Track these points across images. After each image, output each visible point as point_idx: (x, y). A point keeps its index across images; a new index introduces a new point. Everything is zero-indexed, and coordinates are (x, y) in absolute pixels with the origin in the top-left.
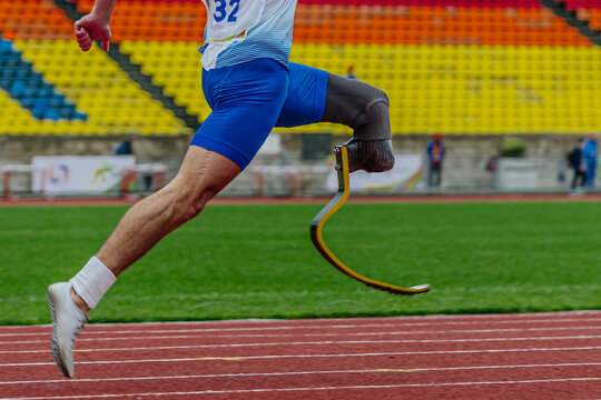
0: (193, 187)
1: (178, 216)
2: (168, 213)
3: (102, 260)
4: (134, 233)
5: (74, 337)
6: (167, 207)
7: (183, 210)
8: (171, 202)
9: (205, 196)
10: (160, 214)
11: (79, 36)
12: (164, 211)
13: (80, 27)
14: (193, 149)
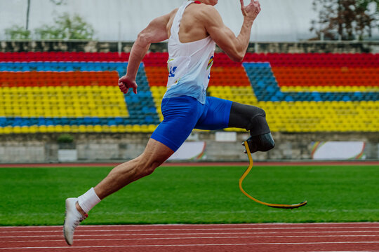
0: (148, 160)
1: (138, 174)
2: (133, 172)
3: (95, 190)
4: (114, 180)
5: (74, 225)
6: (132, 169)
7: (141, 171)
8: (135, 167)
9: (154, 164)
10: (127, 171)
11: (120, 86)
12: (130, 170)
13: (121, 81)
14: (151, 140)
